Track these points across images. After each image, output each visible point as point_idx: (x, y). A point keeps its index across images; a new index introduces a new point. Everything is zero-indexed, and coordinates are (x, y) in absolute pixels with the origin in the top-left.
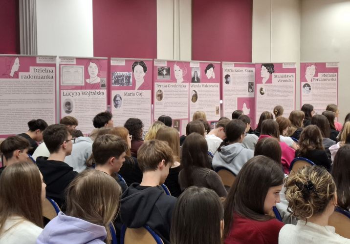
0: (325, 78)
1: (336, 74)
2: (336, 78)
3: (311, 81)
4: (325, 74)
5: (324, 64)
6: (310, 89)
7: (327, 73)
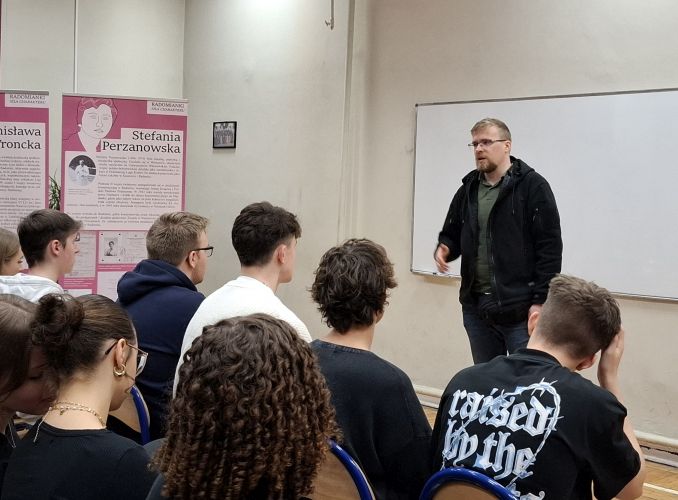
0: (144, 143)
1: (181, 133)
2: (180, 144)
3: (98, 149)
4: (145, 131)
5: (140, 104)
6: (93, 172)
7: (151, 131)
